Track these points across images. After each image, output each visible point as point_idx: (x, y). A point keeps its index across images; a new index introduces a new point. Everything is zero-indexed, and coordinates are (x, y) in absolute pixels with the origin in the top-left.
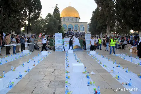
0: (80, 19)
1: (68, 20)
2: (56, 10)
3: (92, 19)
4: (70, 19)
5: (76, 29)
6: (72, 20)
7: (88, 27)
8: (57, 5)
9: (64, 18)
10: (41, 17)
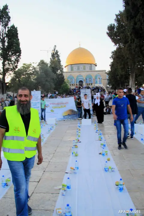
0: (96, 66)
1: (78, 69)
2: (55, 55)
3: (112, 66)
4: (81, 66)
5: (90, 83)
6: (84, 69)
7: (107, 77)
8: (55, 46)
9: (72, 66)
10: (32, 67)
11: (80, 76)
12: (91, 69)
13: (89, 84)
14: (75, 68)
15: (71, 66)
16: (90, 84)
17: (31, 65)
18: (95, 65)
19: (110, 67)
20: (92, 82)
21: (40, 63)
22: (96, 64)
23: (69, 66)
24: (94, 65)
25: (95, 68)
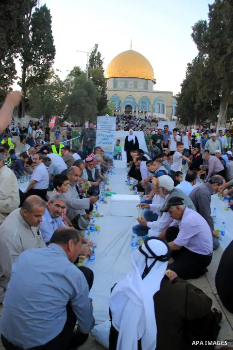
0: (155, 83)
1: (126, 85)
2: (95, 60)
3: (185, 85)
4: (131, 82)
5: (144, 110)
6: (136, 86)
7: (175, 103)
8: (97, 45)
9: (116, 79)
10: (55, 76)
11: (131, 97)
12: (146, 87)
13: (142, 112)
14: (120, 84)
15: (114, 80)
16: (144, 112)
17: (54, 73)
18: (153, 81)
19: (181, 87)
20: (146, 109)
21: (73, 71)
22: (155, 80)
23: (111, 79)
24: (151, 81)
25: (152, 87)
